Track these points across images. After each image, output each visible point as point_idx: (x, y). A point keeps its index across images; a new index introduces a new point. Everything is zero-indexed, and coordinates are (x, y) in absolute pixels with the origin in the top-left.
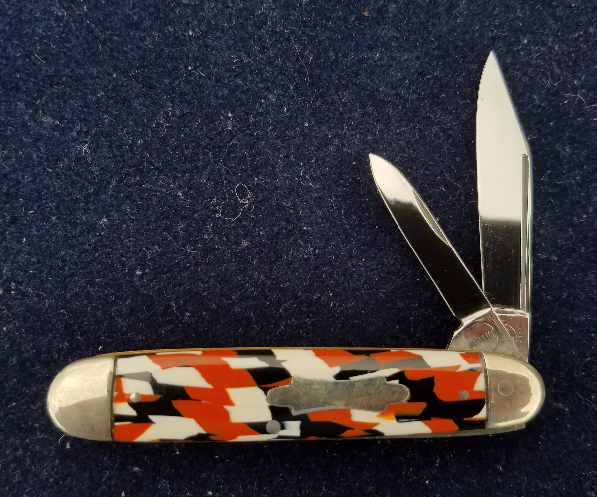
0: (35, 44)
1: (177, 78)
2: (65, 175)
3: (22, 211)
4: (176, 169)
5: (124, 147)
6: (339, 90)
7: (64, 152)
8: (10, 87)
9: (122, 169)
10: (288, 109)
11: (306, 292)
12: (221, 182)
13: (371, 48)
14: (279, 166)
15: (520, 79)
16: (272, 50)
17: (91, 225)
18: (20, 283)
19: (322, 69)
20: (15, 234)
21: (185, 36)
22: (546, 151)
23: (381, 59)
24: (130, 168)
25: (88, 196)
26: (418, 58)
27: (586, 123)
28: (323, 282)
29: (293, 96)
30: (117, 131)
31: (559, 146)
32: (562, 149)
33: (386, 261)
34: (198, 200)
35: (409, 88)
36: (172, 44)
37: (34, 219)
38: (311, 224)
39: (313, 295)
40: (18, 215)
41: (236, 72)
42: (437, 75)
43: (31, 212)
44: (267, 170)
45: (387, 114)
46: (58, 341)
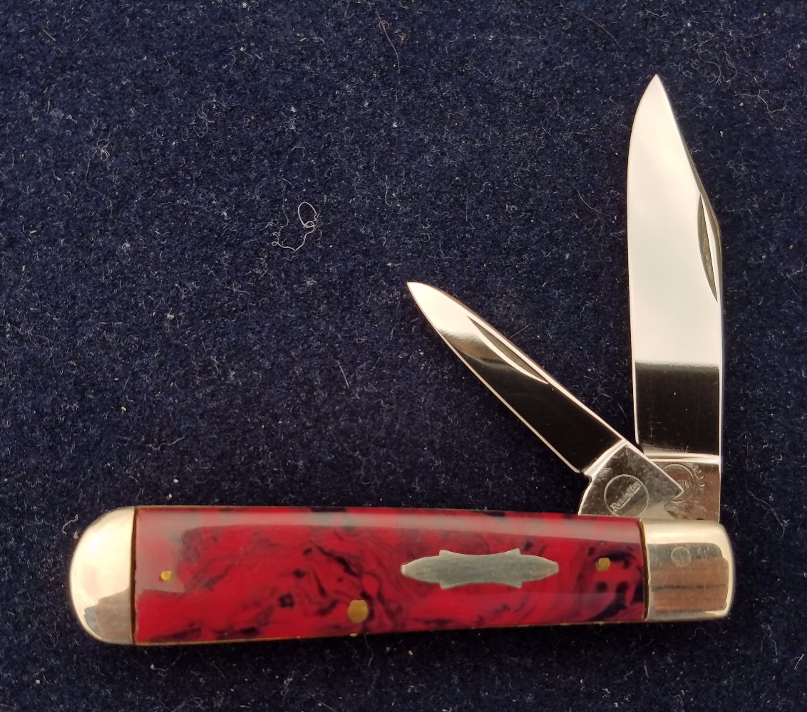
0: (43, 17)
1: (225, 62)
2: (77, 185)
3: (22, 230)
4: (220, 180)
5: (153, 150)
6: (439, 81)
7: (77, 155)
8: (10, 71)
9: (150, 178)
10: (370, 105)
11: (389, 349)
12: (279, 200)
13: (482, 28)
14: (357, 179)
15: (681, 73)
16: (351, 28)
17: (109, 252)
18: (18, 325)
19: (416, 53)
20: (11, 261)
21: (237, 8)
22: (713, 168)
23: (496, 42)
24: (160, 178)
25: (106, 213)
26: (545, 43)
27: (769, 133)
28: (412, 337)
29: (377, 88)
30: (145, 129)
31: (731, 163)
32: (736, 166)
33: (496, 311)
34: (248, 223)
35: (533, 81)
36: (220, 19)
37: (36, 241)
38: (398, 260)
39: (398, 354)
40: (16, 235)
41: (302, 54)
42: (570, 65)
43: (33, 232)
44: (340, 186)
45: (504, 113)
46: (66, 401)
